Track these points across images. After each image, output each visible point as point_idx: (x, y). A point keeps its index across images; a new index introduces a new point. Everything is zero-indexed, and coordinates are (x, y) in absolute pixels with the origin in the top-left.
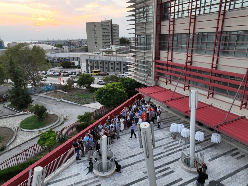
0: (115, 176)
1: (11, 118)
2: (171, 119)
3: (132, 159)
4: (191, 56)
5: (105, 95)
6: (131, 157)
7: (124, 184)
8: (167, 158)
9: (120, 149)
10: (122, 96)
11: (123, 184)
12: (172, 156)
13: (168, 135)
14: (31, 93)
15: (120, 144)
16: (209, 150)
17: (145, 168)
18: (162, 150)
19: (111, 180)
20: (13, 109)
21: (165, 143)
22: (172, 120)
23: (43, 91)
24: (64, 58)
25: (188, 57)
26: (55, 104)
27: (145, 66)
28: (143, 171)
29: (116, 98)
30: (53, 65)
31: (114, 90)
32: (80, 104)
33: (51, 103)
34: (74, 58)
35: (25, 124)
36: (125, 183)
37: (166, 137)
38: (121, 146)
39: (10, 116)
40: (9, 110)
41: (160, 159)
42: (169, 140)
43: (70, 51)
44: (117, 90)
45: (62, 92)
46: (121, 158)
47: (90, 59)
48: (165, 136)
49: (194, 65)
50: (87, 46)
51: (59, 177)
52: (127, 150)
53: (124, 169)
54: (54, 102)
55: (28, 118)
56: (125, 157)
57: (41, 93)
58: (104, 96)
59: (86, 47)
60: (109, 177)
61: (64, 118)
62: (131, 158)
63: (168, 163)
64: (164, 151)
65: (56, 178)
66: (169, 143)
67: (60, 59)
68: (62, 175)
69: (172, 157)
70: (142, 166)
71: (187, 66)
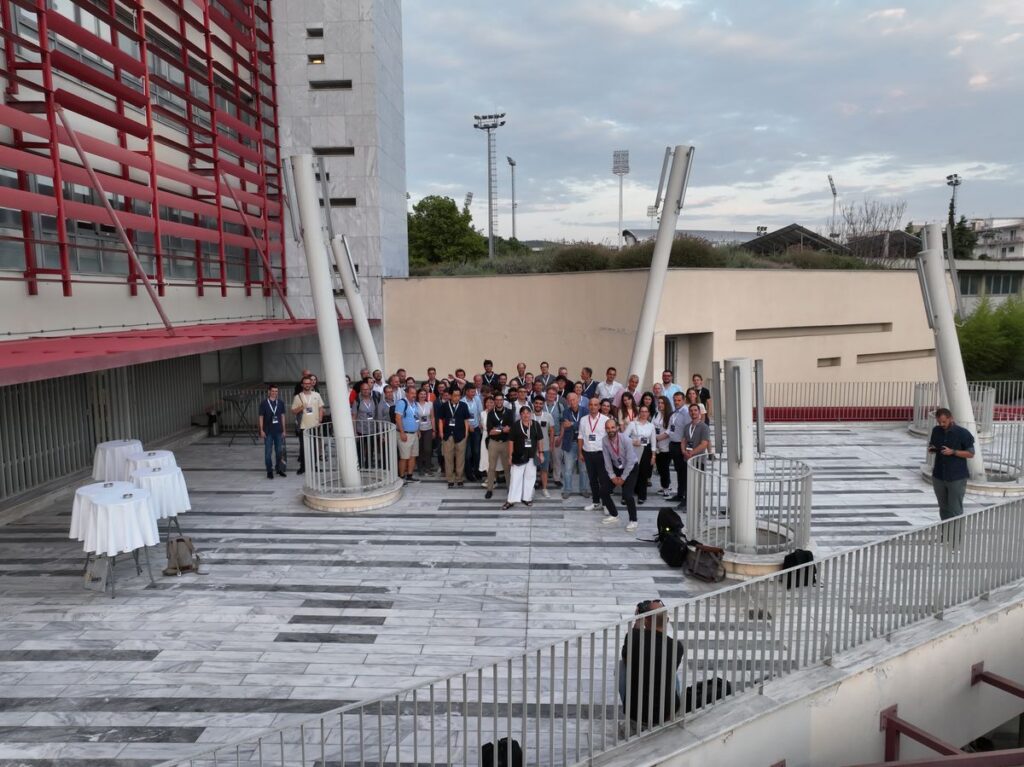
3: (569, 559)
62: (566, 562)
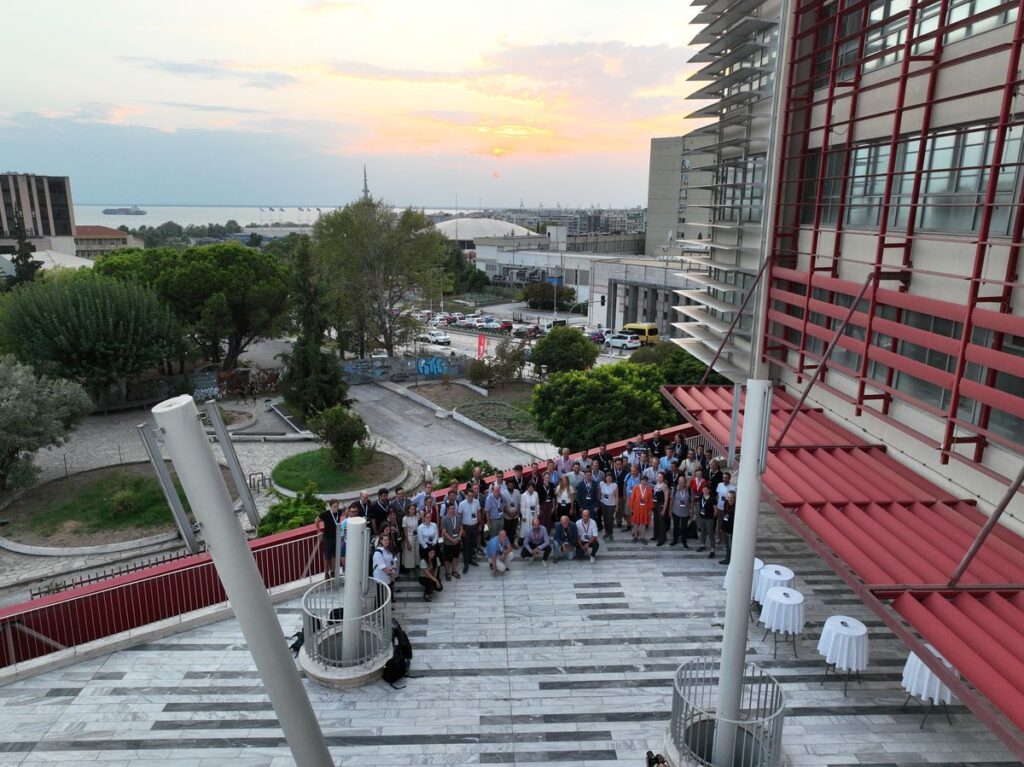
0: (364, 692)
1: (266, 446)
2: (787, 548)
3: (479, 654)
4: (908, 247)
5: (565, 407)
6: (483, 645)
7: (374, 731)
8: (630, 695)
9: (468, 607)
10: (635, 419)
11: (368, 731)
12: (657, 694)
13: (714, 604)
14: (371, 376)
15: (481, 587)
16: (880, 724)
17: (502, 703)
18: (637, 657)
19: (340, 701)
20: (285, 418)
21: (669, 635)
22: (787, 553)
23: (412, 374)
24: (543, 272)
25: (886, 250)
26: (426, 423)
27: (722, 289)
28: (484, 710)
29: (609, 424)
30: (498, 294)
31: (605, 391)
32: (504, 440)
33: (412, 421)
34: (579, 275)
35: (289, 470)
36: (380, 729)
37: (702, 610)
38: (480, 596)
39: (267, 437)
40: (275, 420)
41: (598, 687)
42: (705, 629)
43: (573, 248)
44: (618, 392)
45: (471, 386)
46: (441, 639)
47: (629, 279)
48: (696, 607)
49: (915, 290)
50: (645, 234)
51: (193, 635)
52: (491, 619)
53: (419, 680)
54: (425, 419)
55: (309, 453)
56: (460, 639)
57: (403, 381)
58: (560, 408)
59: (638, 237)
60: (340, 690)
61: (424, 476)
62: (481, 650)
63: (621, 714)
64: (639, 664)
65: (179, 635)
66: (693, 639)
67: (527, 275)
68: (204, 632)
69: (660, 697)
70: (495, 693)
71: (877, 294)
